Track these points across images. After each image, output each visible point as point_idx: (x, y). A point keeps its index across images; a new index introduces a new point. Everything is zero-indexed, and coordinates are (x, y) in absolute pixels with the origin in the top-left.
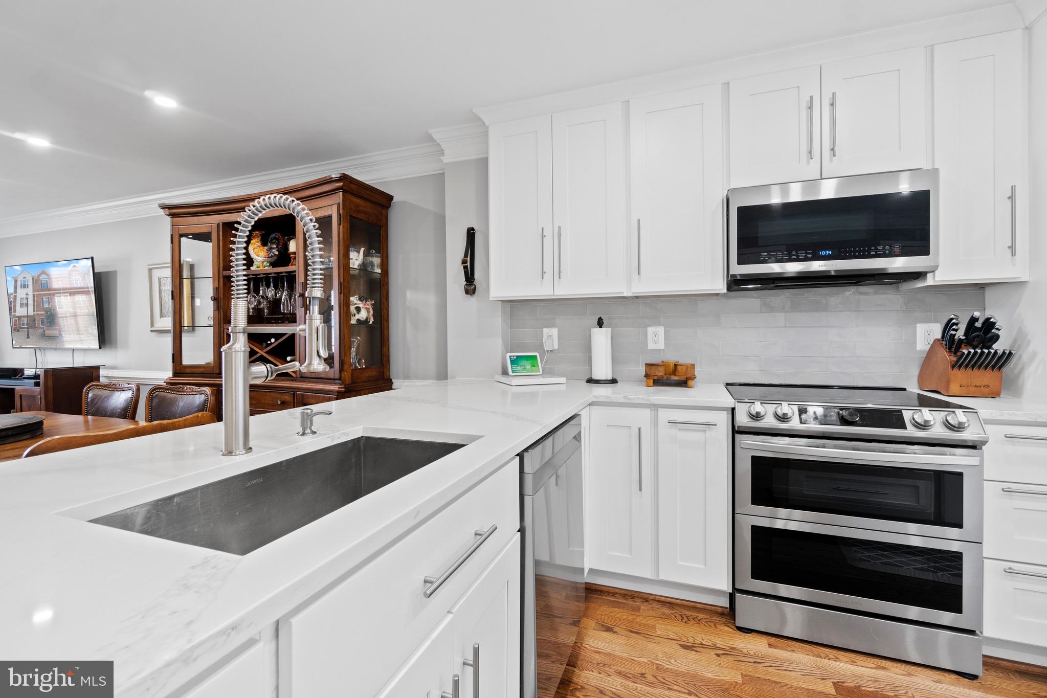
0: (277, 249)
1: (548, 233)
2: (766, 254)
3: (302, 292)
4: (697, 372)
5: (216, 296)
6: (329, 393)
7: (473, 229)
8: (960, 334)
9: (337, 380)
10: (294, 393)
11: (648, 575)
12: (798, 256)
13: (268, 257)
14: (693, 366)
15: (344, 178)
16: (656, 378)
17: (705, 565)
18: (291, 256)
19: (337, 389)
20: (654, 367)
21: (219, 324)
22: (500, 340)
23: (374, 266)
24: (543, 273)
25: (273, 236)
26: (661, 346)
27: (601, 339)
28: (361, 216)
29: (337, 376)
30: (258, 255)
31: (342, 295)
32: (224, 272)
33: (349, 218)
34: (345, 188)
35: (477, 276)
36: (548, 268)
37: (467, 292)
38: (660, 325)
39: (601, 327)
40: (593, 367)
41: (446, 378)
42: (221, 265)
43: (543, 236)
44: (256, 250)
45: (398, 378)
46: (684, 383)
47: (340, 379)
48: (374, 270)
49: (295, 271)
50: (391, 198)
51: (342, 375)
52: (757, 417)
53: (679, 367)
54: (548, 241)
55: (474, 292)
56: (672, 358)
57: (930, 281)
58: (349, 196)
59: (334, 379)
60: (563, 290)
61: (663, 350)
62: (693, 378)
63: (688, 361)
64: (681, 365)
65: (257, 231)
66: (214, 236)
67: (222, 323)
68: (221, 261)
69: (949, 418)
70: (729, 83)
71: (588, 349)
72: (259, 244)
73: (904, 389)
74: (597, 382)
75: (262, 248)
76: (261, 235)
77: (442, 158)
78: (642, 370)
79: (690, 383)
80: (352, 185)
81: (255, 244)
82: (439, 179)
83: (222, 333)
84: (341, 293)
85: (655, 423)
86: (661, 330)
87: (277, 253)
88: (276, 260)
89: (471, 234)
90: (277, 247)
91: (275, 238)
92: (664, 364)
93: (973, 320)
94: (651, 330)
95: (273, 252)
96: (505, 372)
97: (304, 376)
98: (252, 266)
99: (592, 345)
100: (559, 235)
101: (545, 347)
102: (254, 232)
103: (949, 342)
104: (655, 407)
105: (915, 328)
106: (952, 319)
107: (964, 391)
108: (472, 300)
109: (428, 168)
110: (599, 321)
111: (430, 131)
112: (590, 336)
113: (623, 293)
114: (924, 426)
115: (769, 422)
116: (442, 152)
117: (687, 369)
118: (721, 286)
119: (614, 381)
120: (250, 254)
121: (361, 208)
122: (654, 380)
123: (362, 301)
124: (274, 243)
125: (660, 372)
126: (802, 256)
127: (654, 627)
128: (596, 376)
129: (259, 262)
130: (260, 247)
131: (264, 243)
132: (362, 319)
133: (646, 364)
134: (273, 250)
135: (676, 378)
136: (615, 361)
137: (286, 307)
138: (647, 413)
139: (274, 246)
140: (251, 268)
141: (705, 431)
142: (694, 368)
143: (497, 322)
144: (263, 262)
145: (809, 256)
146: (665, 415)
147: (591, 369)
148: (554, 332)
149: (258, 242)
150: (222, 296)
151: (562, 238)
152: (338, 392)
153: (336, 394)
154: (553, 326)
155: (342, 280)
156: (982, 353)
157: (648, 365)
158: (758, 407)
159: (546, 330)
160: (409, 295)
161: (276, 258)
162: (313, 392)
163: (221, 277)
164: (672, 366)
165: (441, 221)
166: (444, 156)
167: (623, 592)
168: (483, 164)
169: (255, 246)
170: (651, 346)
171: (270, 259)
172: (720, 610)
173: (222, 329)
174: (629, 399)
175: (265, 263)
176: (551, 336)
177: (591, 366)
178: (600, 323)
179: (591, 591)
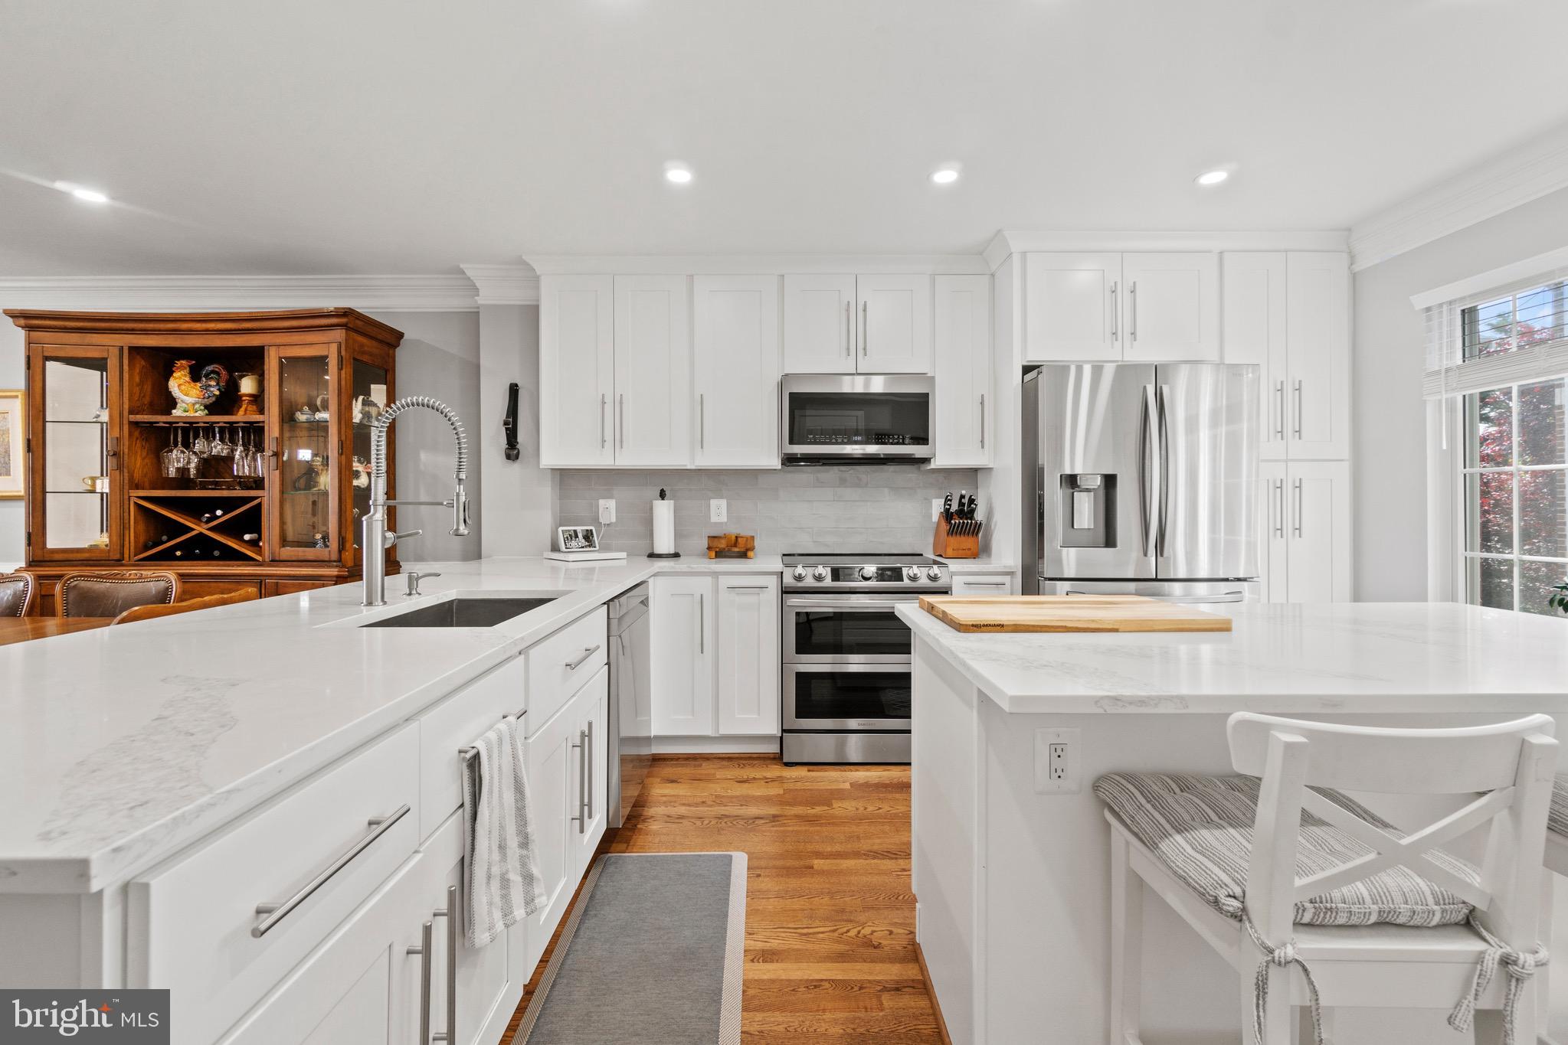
0: (218, 387)
1: (609, 400)
2: (812, 436)
3: (275, 450)
4: (757, 543)
5: (116, 450)
6: (322, 578)
7: (516, 385)
8: (955, 507)
9: (335, 561)
10: (261, 582)
11: (709, 732)
12: (837, 440)
13: (204, 398)
14: (753, 538)
15: (347, 313)
16: (718, 550)
17: (759, 714)
18: (244, 398)
19: (336, 573)
20: (716, 539)
21: (122, 490)
22: (550, 513)
23: (372, 417)
24: (604, 441)
25: (210, 368)
26: (724, 519)
27: (664, 511)
28: (365, 358)
29: (334, 557)
30: (187, 395)
31: (343, 457)
32: (131, 416)
33: (352, 361)
34: (349, 325)
35: (520, 438)
36: (609, 437)
37: (508, 457)
38: (722, 497)
39: (663, 499)
40: (654, 542)
41: (479, 557)
42: (126, 406)
43: (604, 403)
44: (183, 387)
45: (407, 560)
46: (744, 555)
47: (340, 560)
48: (371, 422)
49: (263, 422)
50: (400, 335)
51: (343, 556)
52: (799, 578)
53: (739, 539)
54: (608, 408)
55: (517, 457)
56: (733, 530)
57: (933, 466)
58: (353, 334)
59: (330, 561)
60: (626, 460)
61: (726, 523)
62: (752, 549)
63: (749, 533)
64: (742, 537)
65: (183, 359)
66: (112, 363)
67: (126, 487)
68: (126, 401)
69: (930, 572)
70: (783, 276)
71: (649, 522)
72: (188, 379)
73: (922, 555)
74: (660, 556)
75: (192, 384)
76: (190, 366)
77: (476, 298)
78: (705, 543)
79: (750, 554)
80: (357, 322)
81: (180, 378)
82: (472, 320)
83: (126, 502)
84: (342, 454)
85: (716, 590)
86: (723, 503)
87: (217, 393)
88: (214, 402)
89: (514, 390)
90: (218, 384)
91: (213, 372)
92: (725, 537)
93: (962, 497)
94: (714, 503)
95: (212, 392)
96: (555, 548)
97: (277, 559)
98: (174, 407)
99: (654, 517)
100: (621, 403)
101: (601, 520)
102: (178, 360)
103: (947, 515)
104: (715, 575)
105: (931, 503)
106: (948, 496)
107: (955, 554)
108: (515, 467)
109: (456, 303)
110: (661, 493)
111: (462, 266)
112: (651, 509)
113: (686, 466)
114: (914, 578)
115: (809, 582)
116: (475, 290)
117: (747, 541)
118: (775, 463)
119: (676, 555)
120: (171, 392)
121: (366, 348)
122: (716, 552)
123: (362, 463)
124: (212, 378)
125: (722, 544)
126: (840, 440)
127: (715, 774)
128: (658, 550)
129: (187, 404)
130: (189, 382)
131: (195, 377)
132: (363, 487)
133: (709, 537)
134: (212, 389)
135: (736, 550)
136: (679, 535)
137: (241, 467)
138: (709, 579)
139: (213, 383)
140: (174, 411)
141: (759, 594)
142: (753, 540)
143: (546, 493)
144: (194, 404)
145: (845, 440)
146: (725, 581)
147: (653, 544)
148: (611, 504)
149: (185, 376)
150: (126, 451)
151: (624, 405)
152: (338, 577)
153: (335, 579)
154: (611, 497)
155: (343, 438)
156: (963, 522)
157: (712, 538)
158: (800, 570)
159: (602, 502)
160: (423, 456)
161: (214, 399)
162: (295, 578)
163: (126, 422)
164: (734, 538)
165: (473, 372)
166: (478, 295)
167: (685, 756)
168: (531, 314)
169: (182, 381)
170: (714, 519)
171: (206, 400)
172: (772, 756)
173: (126, 497)
174: (692, 568)
175: (197, 406)
176: (608, 509)
177: (653, 540)
178: (663, 495)
179: (657, 760)
